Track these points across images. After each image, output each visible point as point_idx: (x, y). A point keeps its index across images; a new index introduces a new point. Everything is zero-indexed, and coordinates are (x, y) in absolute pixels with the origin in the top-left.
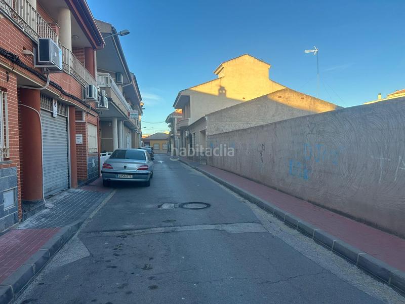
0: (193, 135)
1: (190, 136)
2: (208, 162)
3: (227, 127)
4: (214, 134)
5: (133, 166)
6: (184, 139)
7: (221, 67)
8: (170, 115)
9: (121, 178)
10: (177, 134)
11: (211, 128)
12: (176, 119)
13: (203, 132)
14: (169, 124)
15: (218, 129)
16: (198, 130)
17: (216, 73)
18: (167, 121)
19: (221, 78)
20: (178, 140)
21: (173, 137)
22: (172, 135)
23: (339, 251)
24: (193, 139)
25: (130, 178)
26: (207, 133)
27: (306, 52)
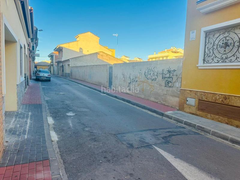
0: (64, 65)
1: (63, 66)
2: (70, 77)
3: (78, 64)
4: (73, 66)
5: (46, 75)
6: (59, 67)
7: (78, 36)
8: (51, 53)
9: (42, 78)
10: (55, 64)
11: (72, 64)
12: (54, 56)
13: (69, 65)
14: (50, 58)
15: (75, 64)
16: (66, 64)
17: (76, 38)
18: (49, 56)
19: (78, 41)
20: (56, 67)
21: (52, 65)
22: (52, 64)
23: (89, 87)
24: (64, 67)
25: (45, 78)
26: (70, 66)
27: (113, 35)
